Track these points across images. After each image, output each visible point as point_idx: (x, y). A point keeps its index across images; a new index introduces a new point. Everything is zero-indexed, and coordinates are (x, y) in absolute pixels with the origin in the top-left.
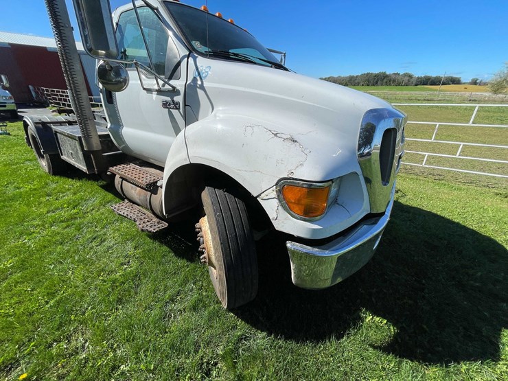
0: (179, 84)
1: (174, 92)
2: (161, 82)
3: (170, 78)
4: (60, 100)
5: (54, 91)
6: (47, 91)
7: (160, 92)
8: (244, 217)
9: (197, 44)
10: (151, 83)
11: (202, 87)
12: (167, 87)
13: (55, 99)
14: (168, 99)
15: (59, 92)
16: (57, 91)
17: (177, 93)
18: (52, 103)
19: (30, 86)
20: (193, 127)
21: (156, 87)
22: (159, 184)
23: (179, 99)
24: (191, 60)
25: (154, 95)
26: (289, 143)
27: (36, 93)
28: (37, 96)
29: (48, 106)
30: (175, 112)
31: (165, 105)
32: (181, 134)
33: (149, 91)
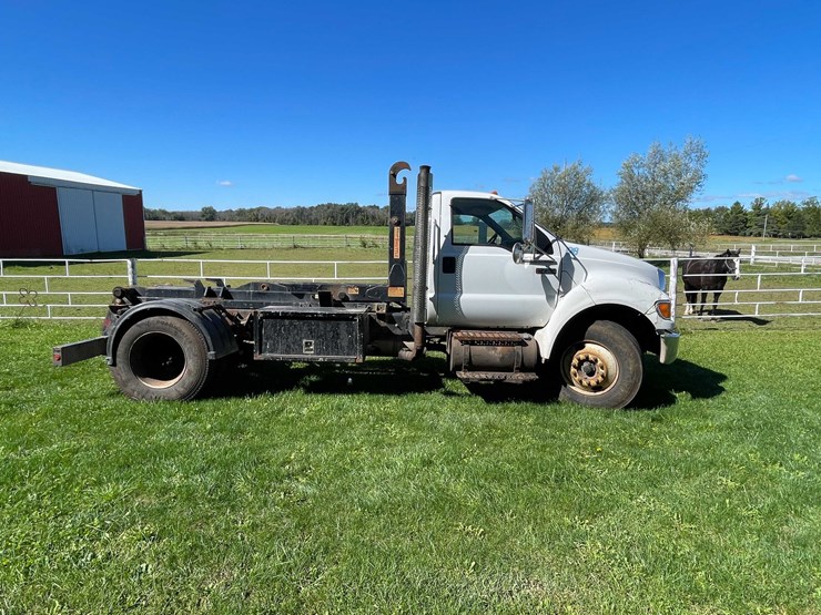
1: (551, 262)
2: (538, 256)
7: (534, 262)
14: (544, 267)
17: (554, 263)
23: (556, 267)
24: (559, 242)
25: (529, 264)
30: (550, 277)
31: (541, 271)
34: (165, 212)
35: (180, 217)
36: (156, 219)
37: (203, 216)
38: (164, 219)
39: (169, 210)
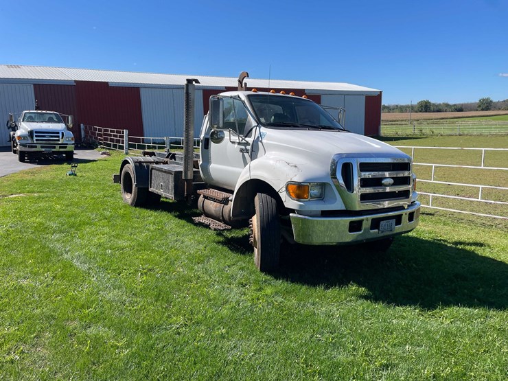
0: (250, 140)
1: (247, 144)
2: (241, 139)
3: (246, 137)
4: (112, 140)
5: (107, 131)
6: (100, 130)
7: (239, 144)
8: (274, 206)
9: (263, 120)
10: (235, 138)
11: (261, 142)
12: (244, 141)
13: (107, 139)
14: (243, 147)
15: (113, 132)
16: (111, 131)
17: (249, 144)
18: (101, 144)
19: (82, 125)
20: (255, 162)
21: (238, 141)
22: (230, 199)
23: (249, 148)
24: (258, 128)
25: (236, 145)
26: (294, 168)
27: (86, 132)
28: (86, 136)
29: (97, 147)
30: (246, 155)
31: (242, 151)
32: (248, 166)
33: (233, 143)
34: (447, 105)
35: (459, 109)
36: (439, 111)
37: (480, 106)
38: (446, 111)
39: (451, 103)
